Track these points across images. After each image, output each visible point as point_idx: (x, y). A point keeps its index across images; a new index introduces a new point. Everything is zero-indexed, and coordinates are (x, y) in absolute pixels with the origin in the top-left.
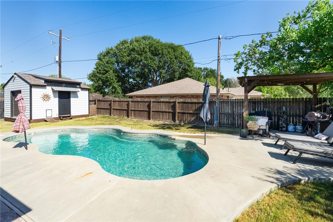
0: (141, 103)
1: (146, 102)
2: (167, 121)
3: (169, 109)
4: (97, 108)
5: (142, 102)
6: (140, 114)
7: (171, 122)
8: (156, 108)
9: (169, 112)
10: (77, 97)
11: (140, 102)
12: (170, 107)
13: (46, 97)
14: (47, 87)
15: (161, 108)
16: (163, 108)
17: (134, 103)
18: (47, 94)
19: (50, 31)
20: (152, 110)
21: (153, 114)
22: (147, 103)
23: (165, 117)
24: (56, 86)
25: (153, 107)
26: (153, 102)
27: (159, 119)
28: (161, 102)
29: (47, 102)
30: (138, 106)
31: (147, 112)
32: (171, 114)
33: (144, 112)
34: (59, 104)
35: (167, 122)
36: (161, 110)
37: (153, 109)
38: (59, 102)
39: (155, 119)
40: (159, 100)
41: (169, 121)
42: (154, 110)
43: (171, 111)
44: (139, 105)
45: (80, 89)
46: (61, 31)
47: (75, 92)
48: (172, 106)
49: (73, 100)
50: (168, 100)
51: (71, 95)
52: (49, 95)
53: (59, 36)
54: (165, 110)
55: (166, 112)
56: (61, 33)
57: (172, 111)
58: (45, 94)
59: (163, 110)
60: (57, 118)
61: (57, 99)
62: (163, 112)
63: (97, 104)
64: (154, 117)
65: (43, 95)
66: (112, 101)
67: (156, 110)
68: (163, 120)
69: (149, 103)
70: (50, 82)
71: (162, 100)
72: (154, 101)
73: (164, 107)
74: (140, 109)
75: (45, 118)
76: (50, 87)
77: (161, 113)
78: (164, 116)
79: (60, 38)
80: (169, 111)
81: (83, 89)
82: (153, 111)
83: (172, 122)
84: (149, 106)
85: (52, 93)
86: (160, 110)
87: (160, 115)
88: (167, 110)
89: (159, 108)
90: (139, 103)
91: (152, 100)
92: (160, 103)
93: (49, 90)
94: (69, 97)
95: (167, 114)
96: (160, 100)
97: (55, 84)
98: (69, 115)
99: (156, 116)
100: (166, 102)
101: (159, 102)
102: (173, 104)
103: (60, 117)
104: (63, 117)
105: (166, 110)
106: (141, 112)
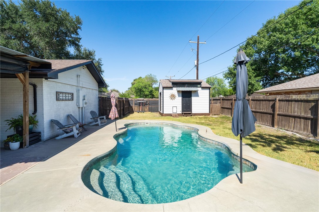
0: (264, 102)
1: (269, 101)
2: (301, 132)
3: (306, 112)
4: (222, 108)
5: (265, 100)
6: (261, 117)
7: (307, 136)
8: (284, 110)
9: (306, 119)
10: (198, 96)
11: (263, 100)
12: (308, 109)
13: (173, 97)
14: (173, 88)
15: (291, 110)
16: (297, 110)
17: (255, 102)
18: (174, 94)
19: (190, 40)
20: (277, 112)
21: (279, 118)
22: (271, 102)
23: (298, 126)
24: (180, 86)
25: (279, 108)
26: (279, 100)
27: (289, 127)
28: (292, 101)
29: (174, 100)
30: (260, 106)
31: (271, 115)
32: (310, 121)
33: (267, 115)
34: (182, 102)
35: (301, 134)
36: (293, 114)
37: (279, 111)
38: (182, 100)
39: (282, 126)
40: (289, 97)
41: (305, 133)
42: (281, 113)
43: (309, 115)
44: (261, 104)
45: (201, 88)
46: (198, 37)
47: (196, 91)
48: (313, 107)
49: (194, 99)
50: (304, 98)
51: (193, 94)
52: (175, 95)
53: (197, 42)
54: (299, 114)
55: (300, 118)
56: (198, 40)
57: (312, 117)
58: (172, 94)
59: (296, 114)
60: (181, 114)
61: (181, 98)
62: (295, 117)
63: (221, 103)
64: (280, 124)
65: (171, 95)
66: (233, 100)
67: (284, 113)
68: (295, 130)
69: (274, 102)
70: (176, 84)
71: (294, 97)
72: (281, 99)
73: (298, 108)
74: (263, 110)
75: (172, 113)
76: (176, 88)
77: (291, 118)
78: (296, 124)
79: (198, 44)
80: (305, 116)
81: (203, 88)
82: (278, 115)
83: (312, 135)
84: (273, 107)
85: (177, 93)
86: (290, 114)
87: (289, 122)
88: (303, 115)
89: (289, 110)
90: (262, 102)
91: (278, 97)
92: (290, 103)
93: (175, 91)
94: (190, 96)
95: (302, 120)
96: (292, 97)
97: (179, 85)
98: (190, 112)
99: (283, 122)
100: (301, 101)
101: (288, 101)
102: (313, 104)
103: (183, 113)
104: (185, 114)
105: (301, 114)
106: (263, 114)
